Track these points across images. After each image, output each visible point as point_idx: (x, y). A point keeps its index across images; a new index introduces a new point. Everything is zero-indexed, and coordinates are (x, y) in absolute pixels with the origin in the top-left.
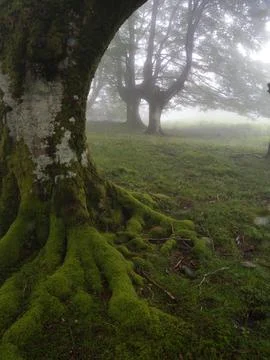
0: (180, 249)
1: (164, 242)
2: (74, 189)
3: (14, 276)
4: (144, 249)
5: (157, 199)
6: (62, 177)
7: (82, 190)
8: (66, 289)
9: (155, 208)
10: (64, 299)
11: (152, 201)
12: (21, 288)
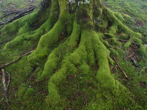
0: (133, 48)
1: (126, 42)
2: (88, 10)
3: (56, 49)
4: (116, 44)
5: (125, 17)
6: (82, 2)
7: (91, 11)
8: (78, 61)
9: (123, 22)
10: (77, 66)
11: (122, 18)
12: (58, 56)
